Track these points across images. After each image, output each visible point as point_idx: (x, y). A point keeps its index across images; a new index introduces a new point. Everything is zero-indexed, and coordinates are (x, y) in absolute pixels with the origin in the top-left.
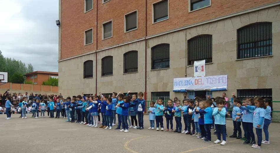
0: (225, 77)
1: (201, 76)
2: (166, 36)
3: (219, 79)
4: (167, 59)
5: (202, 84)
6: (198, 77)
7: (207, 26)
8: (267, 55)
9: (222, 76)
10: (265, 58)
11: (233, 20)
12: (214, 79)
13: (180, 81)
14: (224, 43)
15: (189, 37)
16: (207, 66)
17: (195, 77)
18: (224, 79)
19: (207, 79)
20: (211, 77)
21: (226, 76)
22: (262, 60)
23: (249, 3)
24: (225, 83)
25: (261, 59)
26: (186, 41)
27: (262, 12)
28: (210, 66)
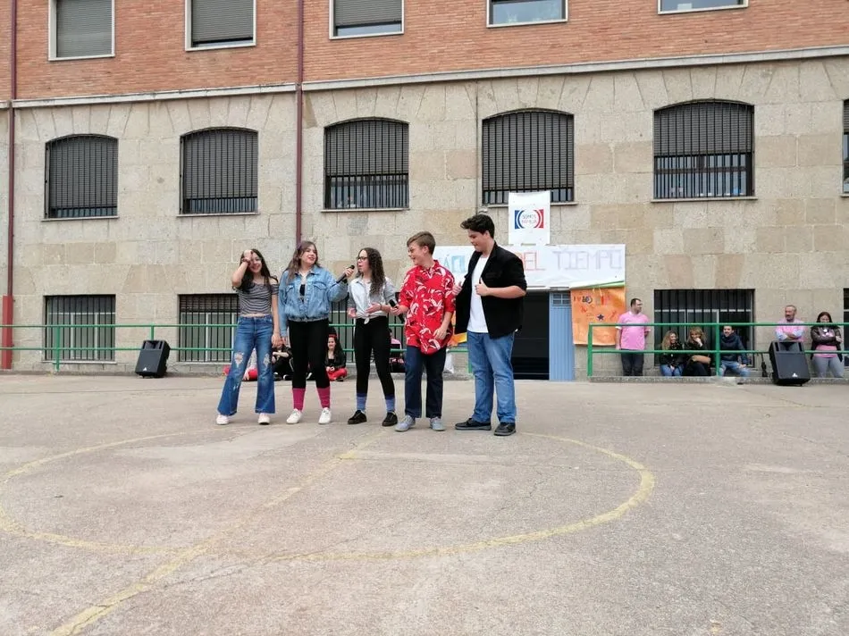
0: (619, 251)
1: (534, 245)
2: (394, 93)
3: (598, 255)
4: (400, 178)
5: (537, 269)
6: (522, 244)
7: (556, 85)
8: (741, 194)
9: (607, 247)
10: (736, 203)
11: (643, 78)
12: (580, 256)
13: (454, 258)
14: (612, 146)
15: (489, 111)
16: (556, 210)
17: (512, 245)
18: (616, 256)
19: (555, 252)
20: (572, 247)
21: (622, 247)
22: (729, 207)
23: (690, 40)
24: (620, 268)
25: (724, 203)
26: (477, 120)
27: (729, 71)
28: (565, 211)
